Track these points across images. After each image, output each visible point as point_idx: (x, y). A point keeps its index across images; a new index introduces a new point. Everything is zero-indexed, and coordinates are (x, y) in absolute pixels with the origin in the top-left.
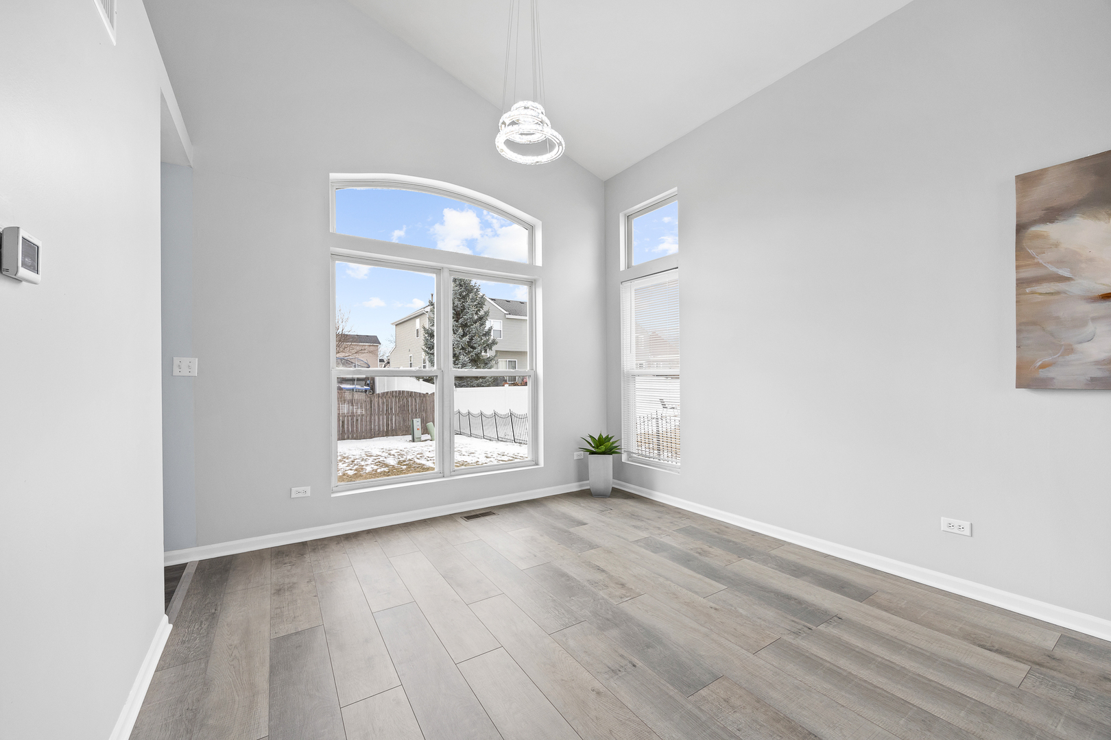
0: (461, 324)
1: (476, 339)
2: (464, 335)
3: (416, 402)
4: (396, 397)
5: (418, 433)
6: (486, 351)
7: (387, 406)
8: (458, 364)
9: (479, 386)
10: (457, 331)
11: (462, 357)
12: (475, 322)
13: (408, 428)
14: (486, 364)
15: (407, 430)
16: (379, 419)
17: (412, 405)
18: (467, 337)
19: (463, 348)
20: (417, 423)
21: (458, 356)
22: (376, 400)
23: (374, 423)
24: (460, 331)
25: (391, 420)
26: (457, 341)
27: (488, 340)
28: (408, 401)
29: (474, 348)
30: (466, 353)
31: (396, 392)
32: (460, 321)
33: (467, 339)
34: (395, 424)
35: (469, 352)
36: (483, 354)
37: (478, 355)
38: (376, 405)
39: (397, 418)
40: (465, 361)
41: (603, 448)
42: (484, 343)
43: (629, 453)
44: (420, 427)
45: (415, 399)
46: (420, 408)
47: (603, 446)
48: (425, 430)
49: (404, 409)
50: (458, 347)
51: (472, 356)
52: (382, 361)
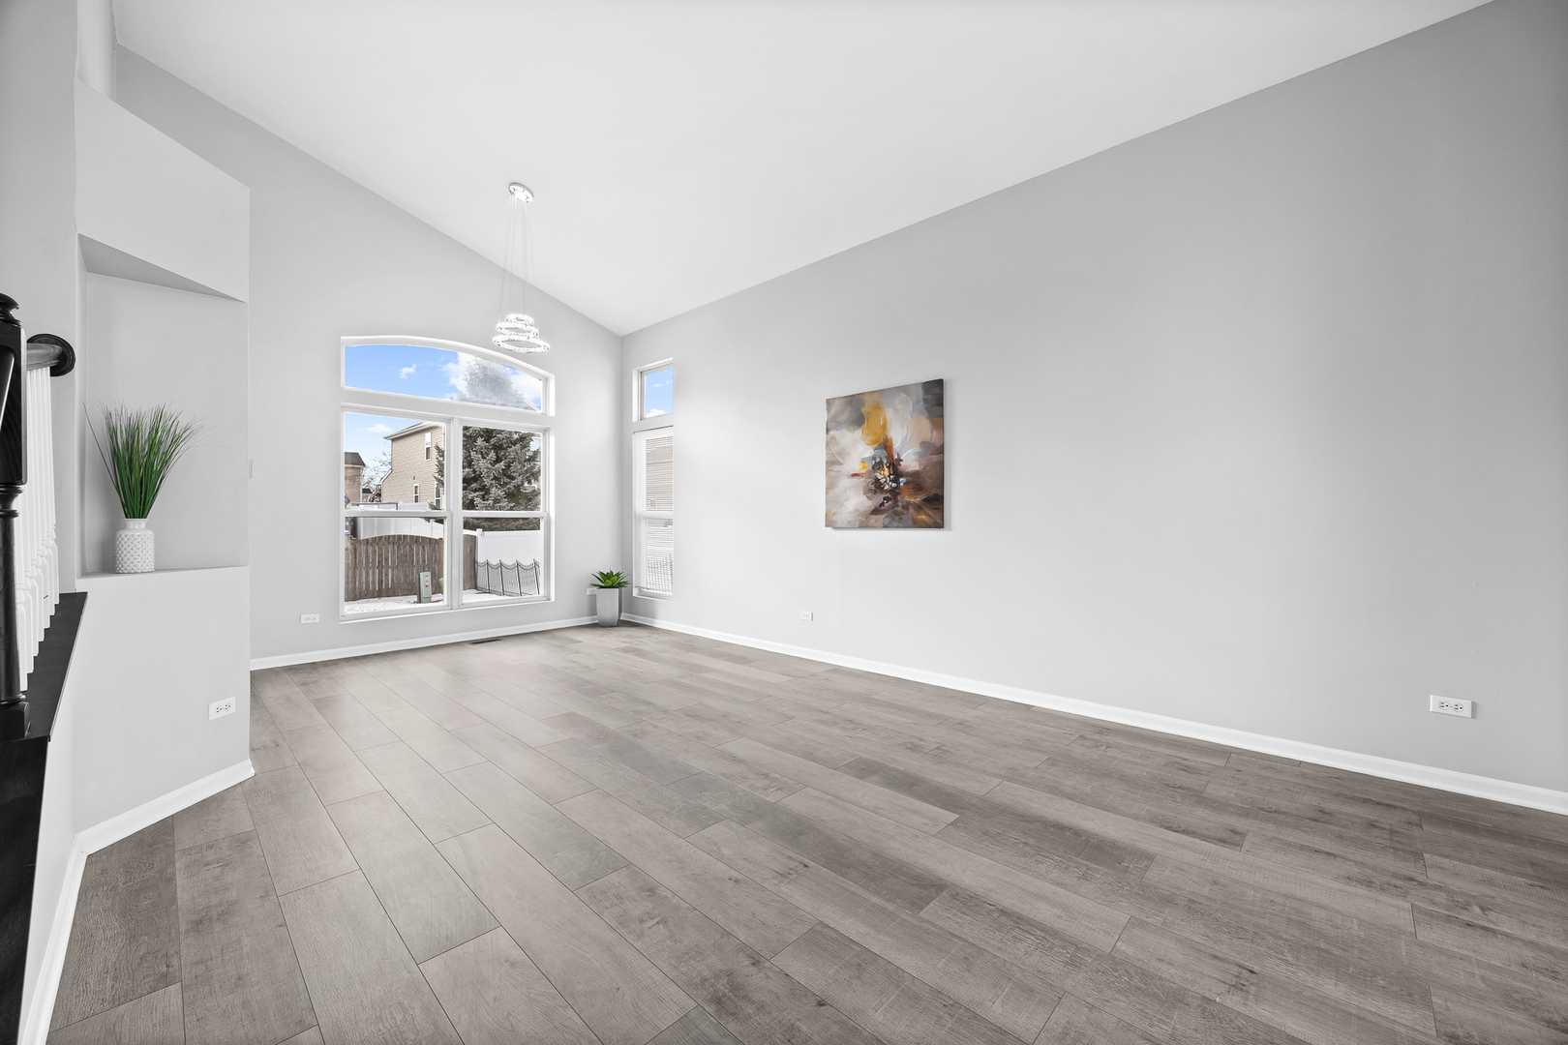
0: (493, 445)
1: (516, 467)
2: (498, 460)
3: (424, 551)
4: (393, 543)
5: (425, 591)
6: (530, 482)
7: (380, 555)
8: (487, 500)
9: (519, 529)
10: (488, 454)
11: (493, 490)
12: (515, 444)
13: (412, 586)
14: (530, 500)
15: (412, 589)
16: (367, 573)
17: (418, 554)
18: (502, 463)
19: (495, 478)
20: (425, 578)
21: (489, 489)
22: (363, 548)
23: (360, 580)
24: (492, 455)
25: (387, 575)
26: (487, 468)
27: (533, 468)
28: (412, 550)
29: (513, 478)
30: (500, 485)
31: (394, 536)
32: (493, 441)
33: (501, 465)
34: (392, 580)
35: (505, 484)
36: (526, 484)
37: (518, 487)
38: (364, 555)
39: (396, 571)
40: (498, 496)
41: (610, 583)
42: (527, 472)
43: (640, 588)
44: (429, 583)
45: (423, 547)
46: (430, 559)
47: (609, 581)
48: (437, 588)
49: (405, 561)
50: (488, 476)
51: (509, 488)
52: (366, 491)
